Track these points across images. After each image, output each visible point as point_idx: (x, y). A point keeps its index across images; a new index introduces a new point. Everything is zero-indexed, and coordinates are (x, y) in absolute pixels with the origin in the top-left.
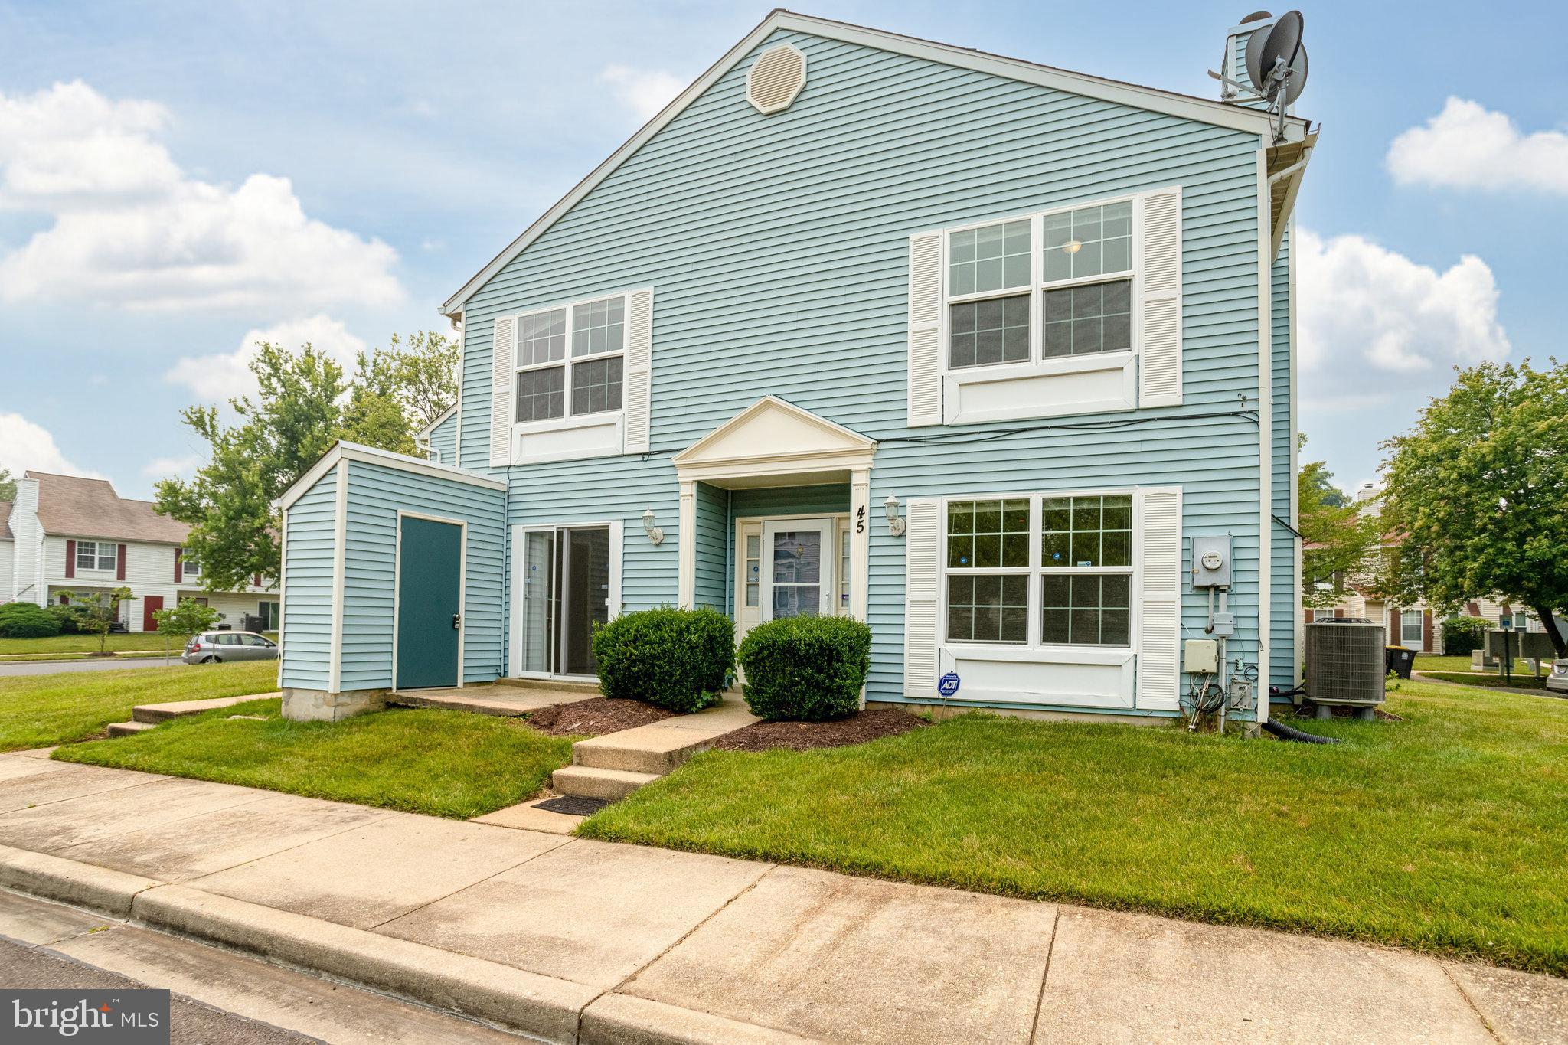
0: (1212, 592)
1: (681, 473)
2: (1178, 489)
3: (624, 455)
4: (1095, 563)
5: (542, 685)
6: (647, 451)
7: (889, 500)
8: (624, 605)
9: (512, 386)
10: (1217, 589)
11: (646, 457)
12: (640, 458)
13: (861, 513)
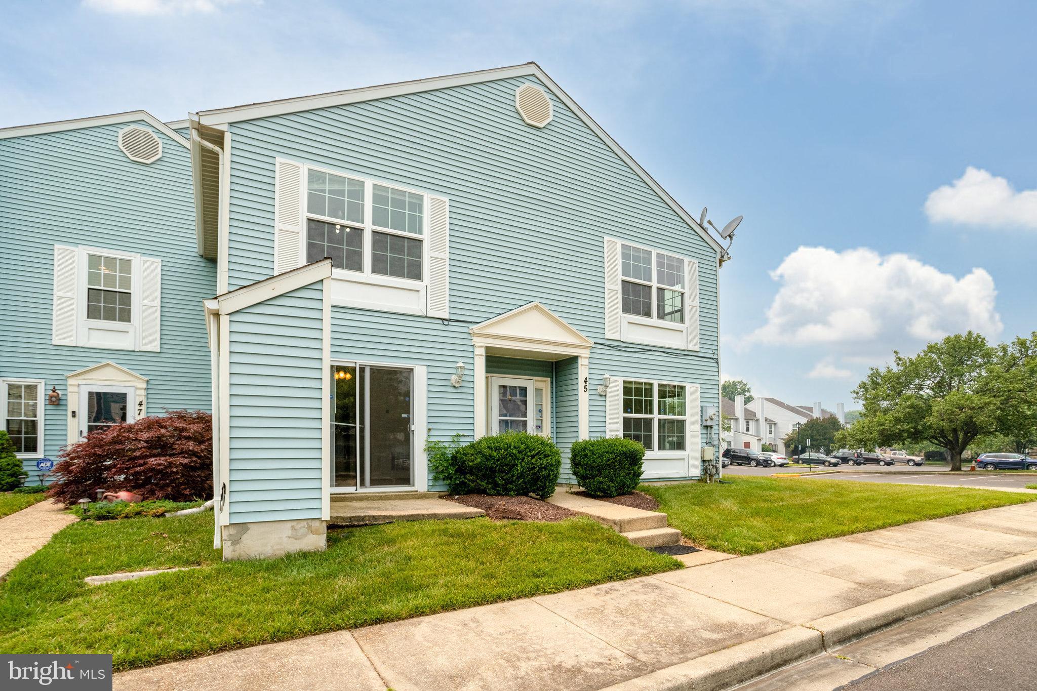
0: (709, 428)
1: (475, 339)
2: (699, 386)
3: (426, 317)
4: (675, 414)
5: (351, 497)
6: (447, 317)
7: (605, 377)
8: (429, 430)
9: (302, 229)
10: (711, 427)
11: (446, 322)
12: (440, 322)
13: (586, 381)
